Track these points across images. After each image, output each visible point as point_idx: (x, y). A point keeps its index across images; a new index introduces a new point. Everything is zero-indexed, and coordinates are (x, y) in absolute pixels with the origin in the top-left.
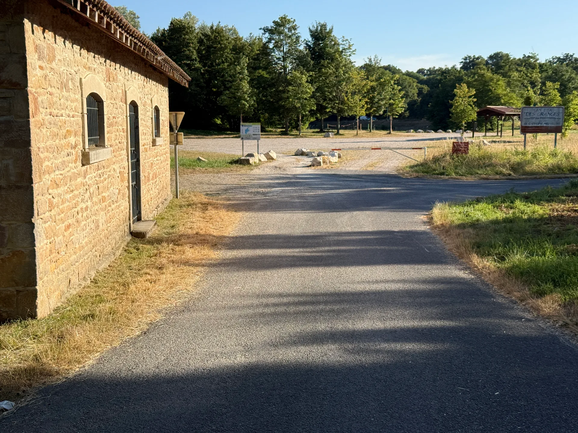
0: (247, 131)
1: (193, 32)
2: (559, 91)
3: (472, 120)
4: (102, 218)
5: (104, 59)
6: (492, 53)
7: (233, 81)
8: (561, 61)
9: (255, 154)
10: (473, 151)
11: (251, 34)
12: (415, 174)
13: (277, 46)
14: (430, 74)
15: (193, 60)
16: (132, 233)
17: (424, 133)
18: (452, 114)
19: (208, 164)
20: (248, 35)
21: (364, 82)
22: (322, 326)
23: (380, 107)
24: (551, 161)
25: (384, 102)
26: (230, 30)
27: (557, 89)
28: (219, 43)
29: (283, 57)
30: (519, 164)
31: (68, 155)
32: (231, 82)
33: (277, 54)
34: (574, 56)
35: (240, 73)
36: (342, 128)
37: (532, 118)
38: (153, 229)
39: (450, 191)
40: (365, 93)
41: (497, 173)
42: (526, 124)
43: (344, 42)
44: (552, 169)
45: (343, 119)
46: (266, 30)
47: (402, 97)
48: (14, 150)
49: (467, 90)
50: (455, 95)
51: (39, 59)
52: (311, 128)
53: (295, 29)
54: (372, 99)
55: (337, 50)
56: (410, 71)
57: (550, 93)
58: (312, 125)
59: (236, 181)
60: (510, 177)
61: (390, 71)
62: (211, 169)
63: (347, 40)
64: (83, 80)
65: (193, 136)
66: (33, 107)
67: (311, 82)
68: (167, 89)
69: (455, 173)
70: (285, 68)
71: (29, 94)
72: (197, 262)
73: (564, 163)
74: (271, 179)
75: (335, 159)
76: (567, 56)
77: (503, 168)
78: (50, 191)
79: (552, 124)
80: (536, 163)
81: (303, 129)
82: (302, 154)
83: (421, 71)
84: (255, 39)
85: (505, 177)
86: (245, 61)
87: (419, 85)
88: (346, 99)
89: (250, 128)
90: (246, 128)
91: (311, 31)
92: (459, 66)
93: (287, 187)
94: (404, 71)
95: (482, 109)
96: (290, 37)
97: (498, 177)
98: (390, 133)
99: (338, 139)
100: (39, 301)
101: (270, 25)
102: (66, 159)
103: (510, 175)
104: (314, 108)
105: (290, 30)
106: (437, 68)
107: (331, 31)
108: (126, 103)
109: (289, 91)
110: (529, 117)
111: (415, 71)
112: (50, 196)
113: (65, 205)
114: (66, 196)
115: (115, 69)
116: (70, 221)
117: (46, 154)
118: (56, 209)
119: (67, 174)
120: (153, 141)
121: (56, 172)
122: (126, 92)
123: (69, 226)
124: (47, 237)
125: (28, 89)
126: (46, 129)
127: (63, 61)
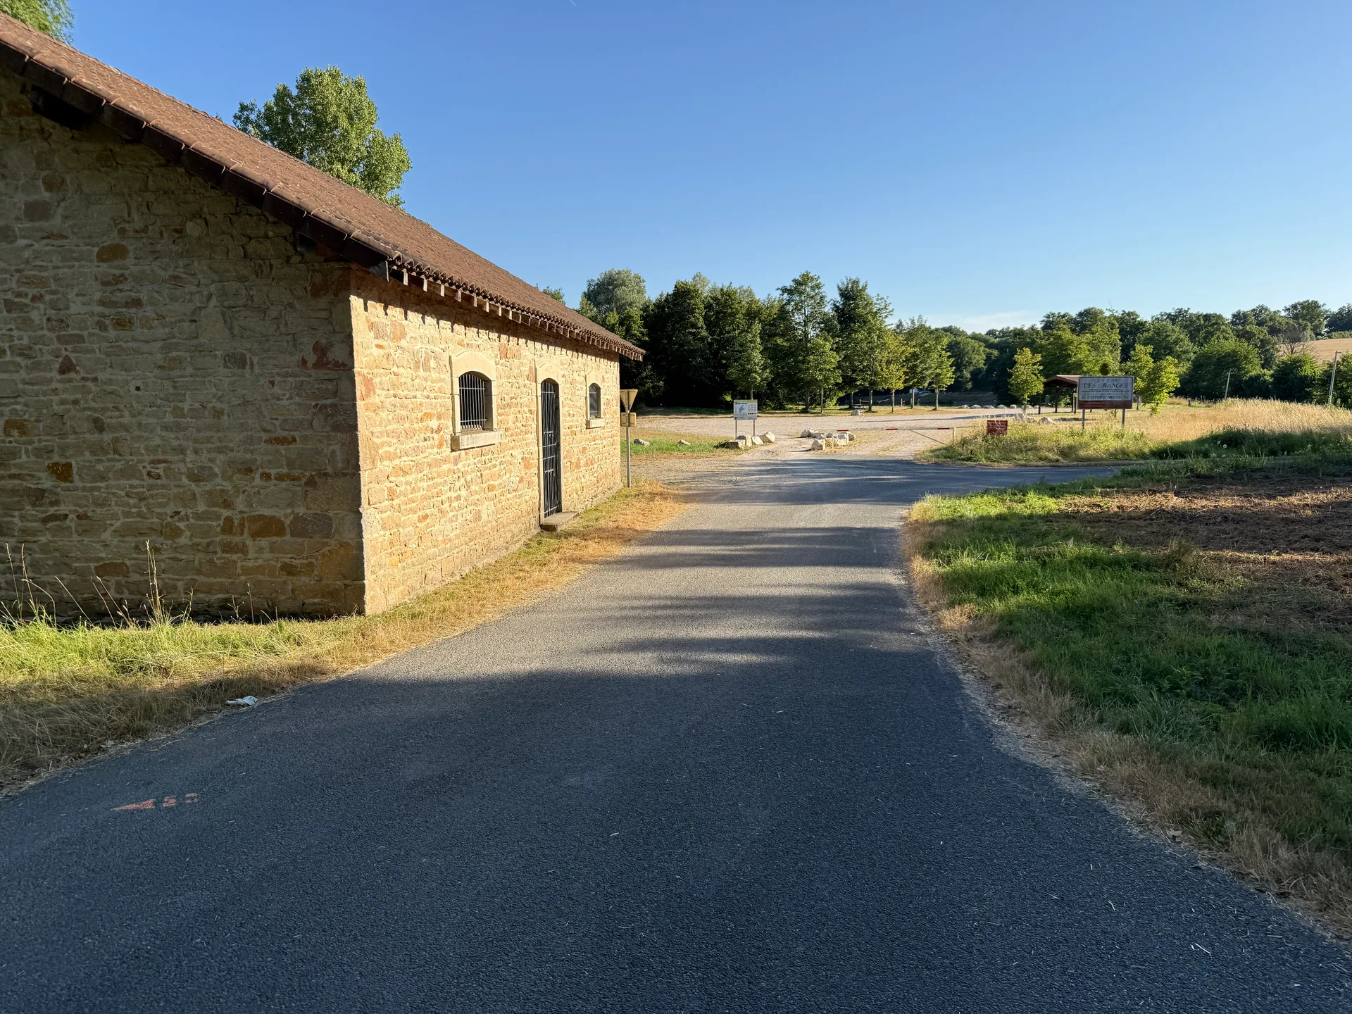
0: (741, 409)
1: (698, 296)
2: (1152, 355)
3: (1037, 392)
4: (487, 510)
5: (497, 335)
6: (1082, 309)
7: (743, 351)
8: (1173, 318)
9: (748, 437)
10: (1013, 433)
11: (769, 295)
12: (934, 460)
13: (798, 308)
14: (1003, 336)
15: (698, 328)
16: (541, 526)
17: (981, 410)
18: (1012, 385)
19: (689, 447)
20: (766, 296)
21: (904, 348)
22: (661, 633)
23: (924, 377)
24: (1114, 444)
25: (930, 372)
26: (745, 292)
27: (1150, 353)
28: (730, 308)
29: (804, 321)
30: (1071, 448)
31: (426, 440)
32: (740, 353)
33: (798, 318)
34: (1190, 311)
35: (751, 342)
36: (875, 404)
37: (1092, 391)
38: (570, 523)
39: (966, 480)
40: (904, 361)
41: (1041, 459)
42: (1084, 397)
43: (879, 301)
44: (1115, 455)
45: (877, 393)
46: (784, 290)
47: (951, 366)
48: (339, 435)
49: (1030, 355)
50: (1015, 362)
51: (377, 337)
52: (840, 405)
53: (819, 288)
54: (913, 368)
55: (870, 312)
56: (977, 332)
57: (1140, 359)
58: (841, 401)
59: (711, 468)
60: (1057, 464)
61: (951, 333)
62: (690, 454)
63: (883, 298)
64: (453, 359)
65: (696, 416)
66: (364, 389)
67: (838, 350)
68: (617, 364)
69: (986, 458)
70: (806, 334)
71: (356, 375)
72: (592, 559)
73: (1132, 447)
74: (754, 466)
75: (842, 442)
76: (1180, 311)
77: (1049, 451)
78: (392, 479)
79: (1119, 397)
80: (1094, 445)
81: (829, 405)
82: (810, 436)
83: (991, 333)
84: (774, 301)
85: (1051, 463)
86: (757, 327)
87: (987, 350)
88: (879, 368)
89: (745, 406)
90: (740, 406)
91: (840, 290)
92: (1039, 326)
93: (767, 474)
94: (969, 333)
95: (1050, 379)
96: (812, 297)
97: (1040, 463)
98: (935, 409)
99: (869, 417)
100: (367, 597)
101: (789, 284)
102: (421, 444)
103: (1058, 461)
104: (840, 381)
105: (813, 289)
106: (1011, 328)
107: (864, 288)
108: (536, 382)
109: (809, 361)
110: (1088, 389)
111: (984, 333)
112: (392, 485)
113: (419, 494)
114: (420, 485)
115: (518, 344)
116: (428, 511)
117: (385, 439)
118: (402, 498)
119: (424, 460)
120: (588, 423)
121: (403, 459)
122: (536, 369)
123: (425, 517)
124: (384, 528)
125: (355, 370)
126: (386, 412)
127: (419, 338)
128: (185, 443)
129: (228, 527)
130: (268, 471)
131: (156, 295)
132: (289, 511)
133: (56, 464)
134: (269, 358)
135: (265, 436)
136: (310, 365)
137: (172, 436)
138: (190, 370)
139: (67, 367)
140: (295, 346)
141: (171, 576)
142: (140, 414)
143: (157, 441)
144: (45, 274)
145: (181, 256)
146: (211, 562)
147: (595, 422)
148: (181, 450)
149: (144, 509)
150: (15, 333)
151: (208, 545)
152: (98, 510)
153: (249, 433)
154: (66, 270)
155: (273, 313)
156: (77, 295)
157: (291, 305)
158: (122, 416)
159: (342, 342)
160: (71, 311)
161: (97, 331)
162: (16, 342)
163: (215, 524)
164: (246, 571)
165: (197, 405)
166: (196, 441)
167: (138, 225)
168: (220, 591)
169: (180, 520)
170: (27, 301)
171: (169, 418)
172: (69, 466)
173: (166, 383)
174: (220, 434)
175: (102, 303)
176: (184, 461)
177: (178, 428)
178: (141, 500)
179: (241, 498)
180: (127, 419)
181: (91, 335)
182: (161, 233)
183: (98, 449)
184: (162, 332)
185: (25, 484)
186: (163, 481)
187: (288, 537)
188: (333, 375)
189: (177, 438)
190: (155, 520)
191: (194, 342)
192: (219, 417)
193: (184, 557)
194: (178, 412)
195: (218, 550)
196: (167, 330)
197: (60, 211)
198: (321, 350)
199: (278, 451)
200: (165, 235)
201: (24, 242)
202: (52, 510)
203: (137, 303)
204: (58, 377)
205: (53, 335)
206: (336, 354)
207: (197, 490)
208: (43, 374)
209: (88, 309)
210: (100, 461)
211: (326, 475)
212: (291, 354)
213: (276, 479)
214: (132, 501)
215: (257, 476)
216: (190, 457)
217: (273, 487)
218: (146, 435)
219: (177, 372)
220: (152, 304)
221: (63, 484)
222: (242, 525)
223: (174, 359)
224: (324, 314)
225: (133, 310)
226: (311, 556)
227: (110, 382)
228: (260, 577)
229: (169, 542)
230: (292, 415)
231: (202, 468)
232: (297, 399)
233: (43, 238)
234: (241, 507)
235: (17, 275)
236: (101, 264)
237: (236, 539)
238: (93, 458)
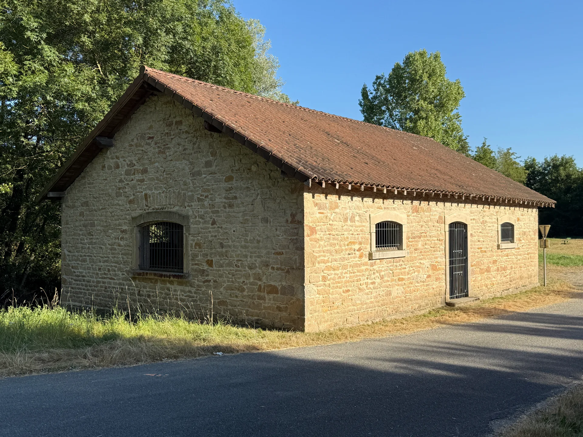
4: (397, 291)
5: (410, 201)
16: (446, 303)
31: (350, 254)
38: (469, 303)
51: (319, 209)
64: (372, 216)
66: (309, 232)
71: (305, 226)
78: (325, 272)
100: (306, 324)
102: (347, 256)
108: (444, 223)
112: (325, 274)
113: (344, 280)
114: (345, 275)
115: (429, 205)
116: (350, 289)
117: (322, 254)
118: (332, 281)
119: (348, 264)
120: (498, 246)
121: (333, 263)
122: (445, 217)
123: (348, 291)
124: (319, 294)
125: (305, 224)
126: (324, 242)
127: (348, 208)
128: (247, 253)
129: (259, 290)
130: (273, 266)
131: (241, 195)
132: (280, 283)
133: (208, 260)
134: (276, 219)
135: (273, 251)
136: (289, 222)
137: (244, 250)
138: (250, 224)
139: (214, 223)
140: (285, 214)
141: (241, 308)
142: (234, 241)
143: (239, 252)
144: (209, 188)
145: (250, 179)
146: (254, 303)
147: (505, 245)
148: (246, 256)
149: (234, 279)
150: (200, 210)
151: (253, 296)
152: (220, 279)
153: (268, 250)
154: (215, 186)
155: (278, 201)
156: (218, 195)
157: (284, 197)
158: (229, 242)
159: (300, 212)
160: (216, 201)
161: (223, 209)
162: (200, 213)
163: (256, 287)
164: (265, 308)
165: (252, 238)
166: (251, 253)
167: (237, 168)
168: (256, 316)
169: (245, 285)
170: (203, 198)
171: (243, 243)
172: (212, 261)
173: (243, 229)
174: (259, 250)
175: (225, 198)
176: (247, 261)
177: (245, 247)
178: (233, 276)
179: (265, 276)
180: (230, 243)
181: (221, 210)
182: (244, 170)
183: (221, 255)
184: (242, 209)
185: (199, 267)
186: (240, 268)
187: (279, 295)
188: (297, 226)
189: (245, 251)
190: (237, 284)
191: (253, 212)
192: (259, 243)
193: (245, 300)
194: (246, 241)
195: (256, 298)
196: (244, 208)
197: (215, 163)
198: (293, 216)
199: (277, 258)
200: (245, 171)
201: (204, 176)
202: (206, 278)
203: (236, 198)
204: (211, 226)
205: (210, 210)
206: (298, 218)
207: (251, 273)
208: (207, 225)
209: (221, 200)
210: (221, 259)
211: (293, 268)
212: (283, 218)
213: (276, 269)
214: (230, 276)
215: (270, 268)
216: (249, 259)
217: (275, 273)
218: (236, 249)
219: (246, 225)
220: (240, 198)
221: (211, 268)
222: (264, 288)
223: (246, 219)
224: (295, 201)
225: (234, 201)
226: (287, 303)
227: (226, 228)
228: (269, 311)
229: (241, 293)
230: (283, 243)
231: (253, 263)
232: (285, 236)
233: (209, 174)
234: (265, 281)
235: (201, 188)
236: (226, 183)
237: (262, 294)
238: (219, 258)
